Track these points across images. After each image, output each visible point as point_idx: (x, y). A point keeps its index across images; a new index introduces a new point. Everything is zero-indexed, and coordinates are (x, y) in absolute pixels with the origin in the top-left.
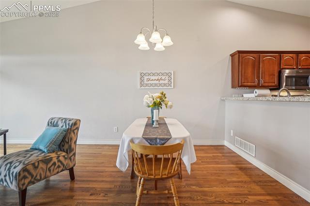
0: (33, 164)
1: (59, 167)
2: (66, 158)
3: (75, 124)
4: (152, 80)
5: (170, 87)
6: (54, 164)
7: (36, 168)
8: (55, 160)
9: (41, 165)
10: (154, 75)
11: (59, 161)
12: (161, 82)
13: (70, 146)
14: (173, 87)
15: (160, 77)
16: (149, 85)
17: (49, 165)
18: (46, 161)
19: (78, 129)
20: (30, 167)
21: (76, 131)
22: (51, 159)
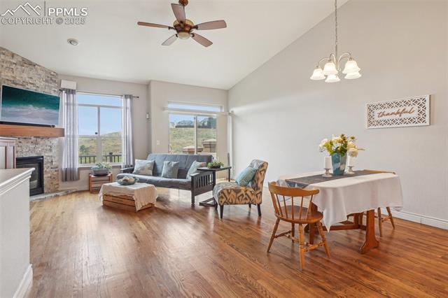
0: (228, 190)
1: (246, 199)
2: (252, 194)
3: (262, 166)
4: (388, 114)
5: (421, 124)
6: (242, 195)
7: (229, 193)
8: (243, 192)
9: (232, 193)
10: (390, 105)
11: (246, 194)
12: (404, 116)
13: (257, 185)
14: (428, 124)
15: (401, 109)
16: (383, 123)
17: (239, 195)
18: (237, 191)
19: (265, 171)
20: (225, 192)
21: (263, 172)
22: (240, 191)
